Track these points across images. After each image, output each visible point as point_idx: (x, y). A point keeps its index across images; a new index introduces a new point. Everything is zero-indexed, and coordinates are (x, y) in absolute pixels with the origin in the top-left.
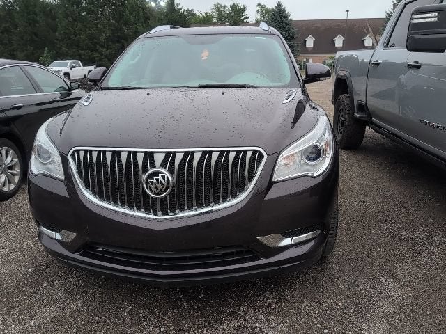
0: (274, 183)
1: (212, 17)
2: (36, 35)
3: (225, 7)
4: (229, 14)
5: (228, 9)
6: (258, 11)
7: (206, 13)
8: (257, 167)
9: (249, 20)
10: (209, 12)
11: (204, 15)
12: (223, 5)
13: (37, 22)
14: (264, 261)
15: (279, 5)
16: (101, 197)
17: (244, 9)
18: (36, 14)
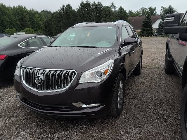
0: (79, 83)
1: (140, 13)
2: (69, 23)
3: (146, 8)
4: (148, 12)
5: (148, 10)
6: (161, 10)
7: (137, 12)
8: (74, 77)
9: (157, 14)
10: (139, 11)
11: (136, 12)
12: (145, 8)
13: (70, 18)
14: (75, 112)
15: (170, 7)
16: (26, 83)
17: (155, 9)
18: (70, 15)
